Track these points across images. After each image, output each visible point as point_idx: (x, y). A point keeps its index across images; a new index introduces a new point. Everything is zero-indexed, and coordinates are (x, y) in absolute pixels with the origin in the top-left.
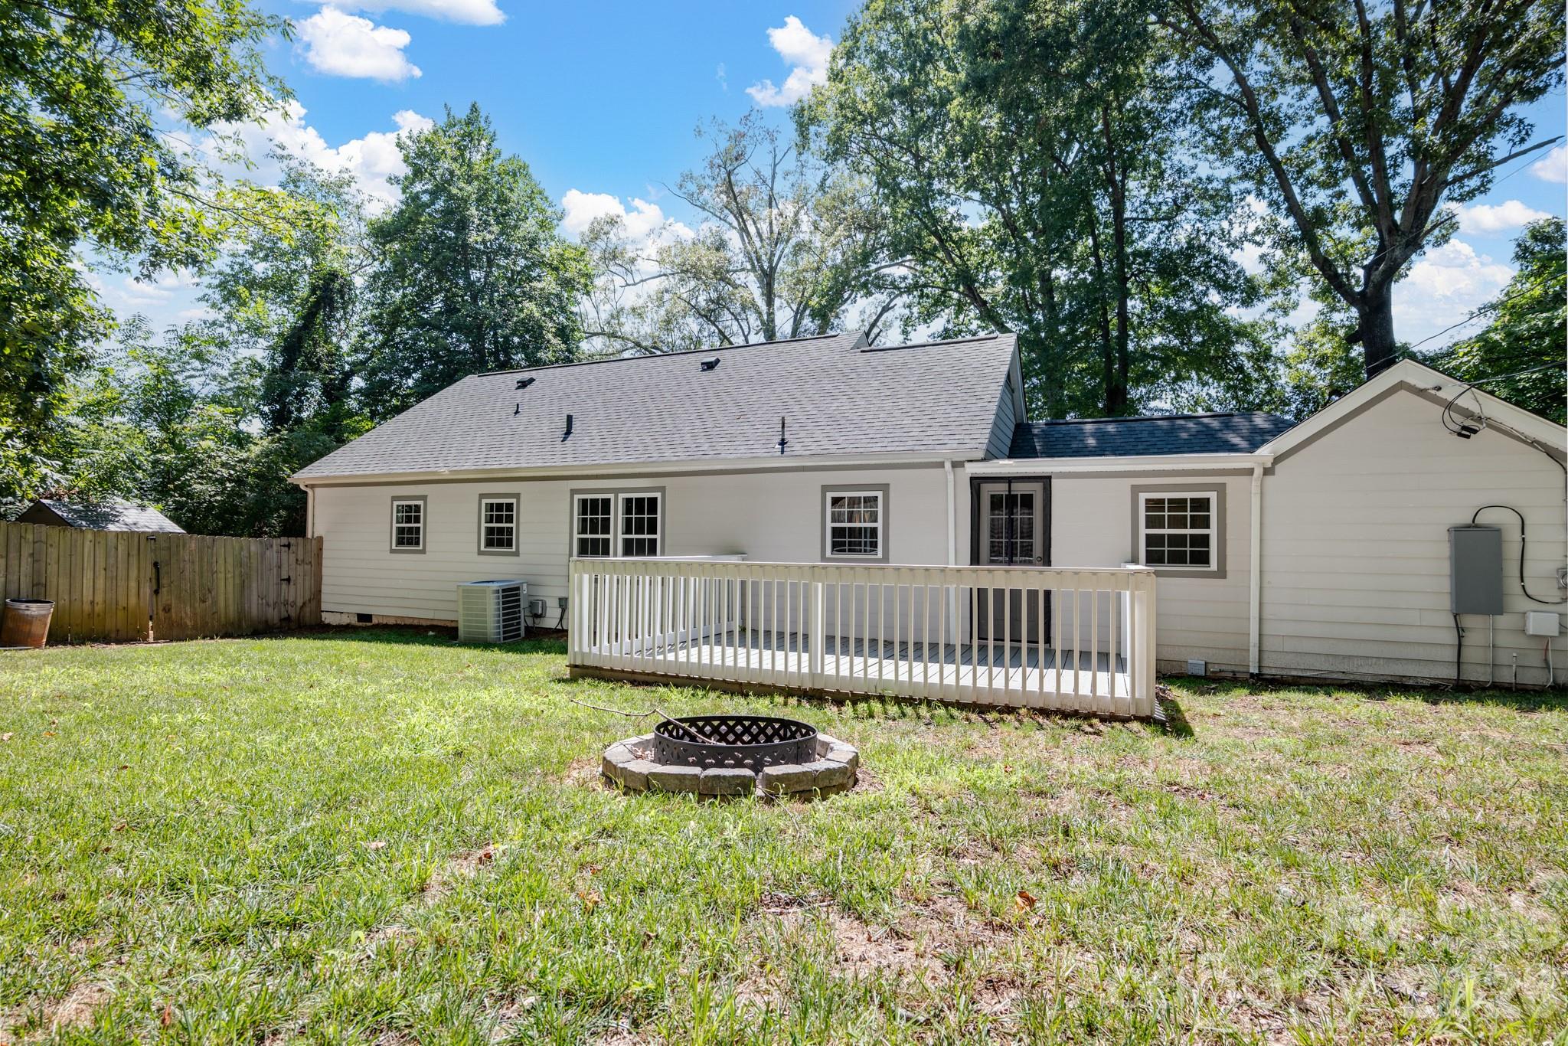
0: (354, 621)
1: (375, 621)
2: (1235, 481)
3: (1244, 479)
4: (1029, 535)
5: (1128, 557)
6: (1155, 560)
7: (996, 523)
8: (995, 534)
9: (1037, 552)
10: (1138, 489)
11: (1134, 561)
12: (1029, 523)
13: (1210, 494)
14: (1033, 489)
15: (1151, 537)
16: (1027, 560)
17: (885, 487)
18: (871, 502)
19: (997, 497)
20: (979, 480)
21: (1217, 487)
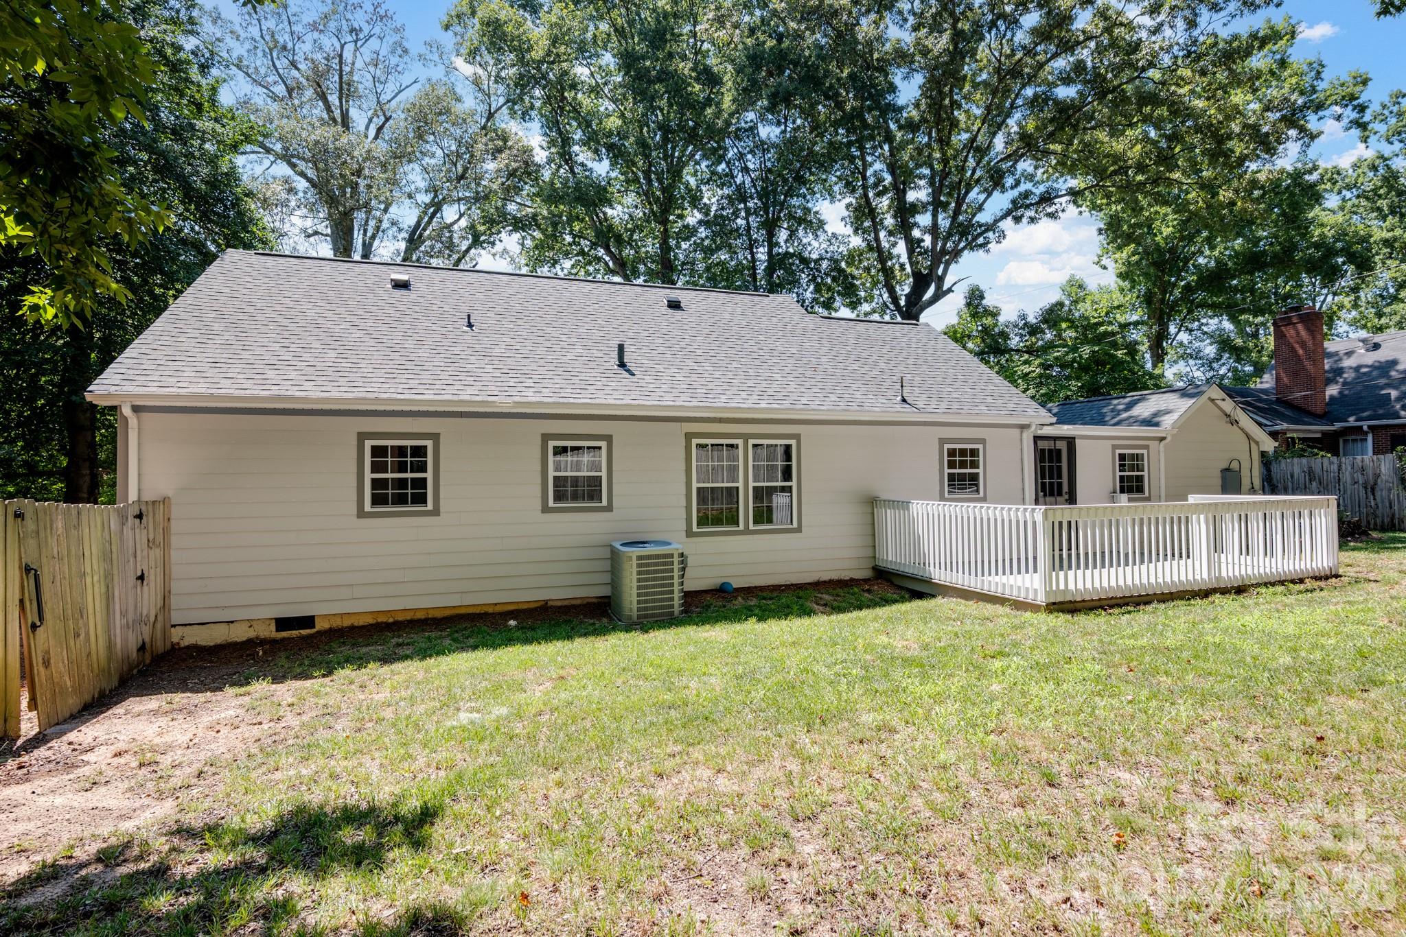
0: (270, 632)
1: (321, 625)
2: (1153, 444)
3: (1157, 443)
4: (1060, 476)
5: (1111, 489)
6: (1122, 491)
7: (1043, 468)
8: (1043, 477)
9: (1065, 488)
10: (1115, 447)
11: (1115, 492)
12: (1059, 468)
13: (1145, 452)
14: (1062, 445)
15: (1122, 478)
16: (1060, 494)
17: (983, 441)
18: (974, 452)
19: (1043, 451)
20: (1037, 438)
21: (1147, 447)
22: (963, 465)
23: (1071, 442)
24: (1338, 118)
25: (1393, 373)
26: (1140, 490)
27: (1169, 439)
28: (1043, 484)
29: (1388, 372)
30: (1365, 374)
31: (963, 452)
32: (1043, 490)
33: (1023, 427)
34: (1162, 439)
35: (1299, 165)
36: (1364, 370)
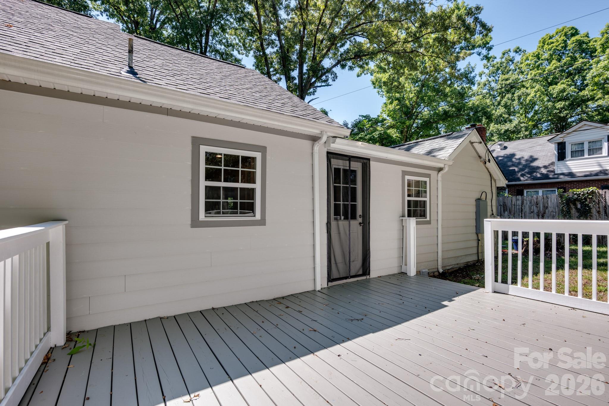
2: (433, 173)
3: (435, 173)
4: (354, 199)
5: (401, 213)
6: (409, 215)
7: (337, 189)
8: (336, 199)
9: (359, 211)
10: (405, 173)
11: (403, 216)
12: (354, 190)
13: (427, 179)
14: (357, 166)
15: (409, 202)
16: (354, 217)
17: (263, 149)
18: (249, 162)
19: (337, 170)
20: (331, 155)
21: (428, 176)
22: (231, 176)
23: (365, 162)
24: (479, 54)
25: (514, 160)
26: (423, 215)
27: (446, 169)
28: (337, 207)
29: (512, 159)
30: (501, 160)
31: (232, 160)
32: (337, 213)
33: (314, 139)
34: (440, 170)
35: (467, 69)
36: (500, 158)
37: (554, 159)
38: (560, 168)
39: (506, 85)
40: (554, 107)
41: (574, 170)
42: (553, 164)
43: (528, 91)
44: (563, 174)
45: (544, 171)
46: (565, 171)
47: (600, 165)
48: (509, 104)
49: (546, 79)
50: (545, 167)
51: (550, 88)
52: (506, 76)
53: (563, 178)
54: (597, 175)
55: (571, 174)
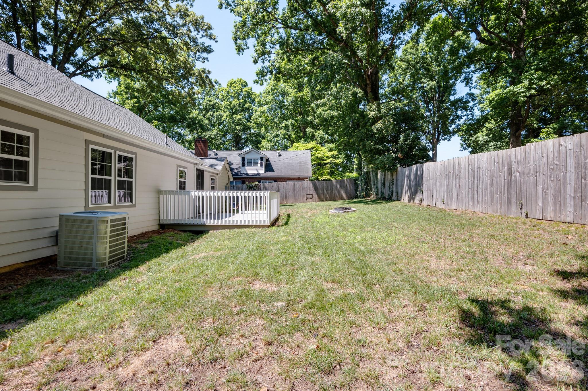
10: (210, 176)
12: (199, 182)
15: (211, 187)
17: (187, 168)
20: (197, 169)
21: (215, 177)
23: (202, 172)
27: (220, 174)
34: (217, 174)
37: (241, 165)
38: (242, 171)
39: (209, 105)
40: (235, 129)
41: (249, 172)
42: (239, 167)
43: (222, 113)
44: (244, 173)
45: (236, 171)
46: (245, 172)
47: (257, 171)
48: (210, 118)
49: (232, 109)
50: (237, 169)
51: (234, 116)
52: (211, 99)
53: (244, 176)
54: (256, 175)
55: (247, 174)
